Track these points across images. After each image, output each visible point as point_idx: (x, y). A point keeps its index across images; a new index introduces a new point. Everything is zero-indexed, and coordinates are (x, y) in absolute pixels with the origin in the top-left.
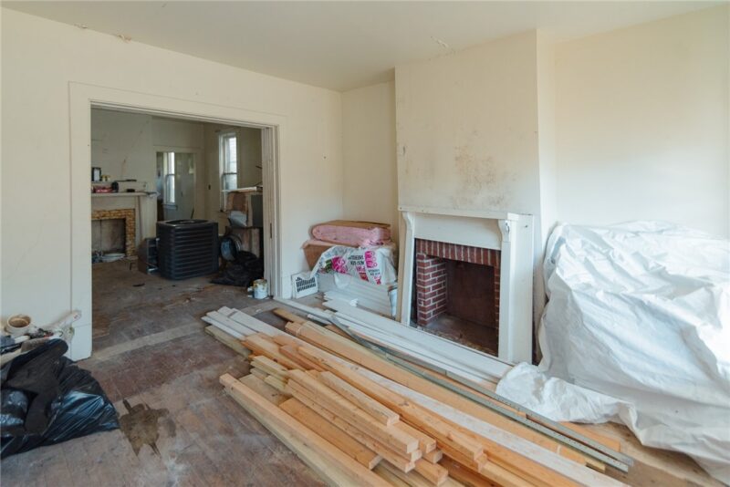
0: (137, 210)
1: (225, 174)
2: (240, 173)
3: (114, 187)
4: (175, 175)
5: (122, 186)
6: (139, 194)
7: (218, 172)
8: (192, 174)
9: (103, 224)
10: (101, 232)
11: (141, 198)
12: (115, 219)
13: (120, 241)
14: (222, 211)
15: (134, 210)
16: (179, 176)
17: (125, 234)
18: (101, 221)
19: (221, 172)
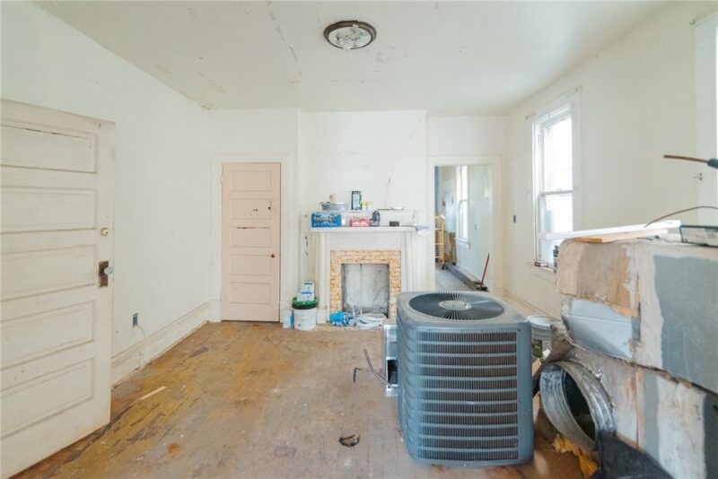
0: (403, 252)
1: (543, 195)
2: (579, 191)
3: (375, 217)
4: (468, 200)
5: (385, 218)
6: (406, 229)
7: (530, 192)
8: (488, 198)
9: (363, 267)
10: (361, 280)
11: (408, 234)
12: (376, 264)
13: (383, 295)
14: (538, 265)
15: (400, 252)
16: (472, 201)
17: (388, 286)
18: (361, 265)
19: (536, 191)
